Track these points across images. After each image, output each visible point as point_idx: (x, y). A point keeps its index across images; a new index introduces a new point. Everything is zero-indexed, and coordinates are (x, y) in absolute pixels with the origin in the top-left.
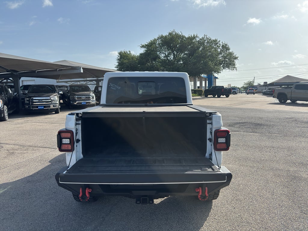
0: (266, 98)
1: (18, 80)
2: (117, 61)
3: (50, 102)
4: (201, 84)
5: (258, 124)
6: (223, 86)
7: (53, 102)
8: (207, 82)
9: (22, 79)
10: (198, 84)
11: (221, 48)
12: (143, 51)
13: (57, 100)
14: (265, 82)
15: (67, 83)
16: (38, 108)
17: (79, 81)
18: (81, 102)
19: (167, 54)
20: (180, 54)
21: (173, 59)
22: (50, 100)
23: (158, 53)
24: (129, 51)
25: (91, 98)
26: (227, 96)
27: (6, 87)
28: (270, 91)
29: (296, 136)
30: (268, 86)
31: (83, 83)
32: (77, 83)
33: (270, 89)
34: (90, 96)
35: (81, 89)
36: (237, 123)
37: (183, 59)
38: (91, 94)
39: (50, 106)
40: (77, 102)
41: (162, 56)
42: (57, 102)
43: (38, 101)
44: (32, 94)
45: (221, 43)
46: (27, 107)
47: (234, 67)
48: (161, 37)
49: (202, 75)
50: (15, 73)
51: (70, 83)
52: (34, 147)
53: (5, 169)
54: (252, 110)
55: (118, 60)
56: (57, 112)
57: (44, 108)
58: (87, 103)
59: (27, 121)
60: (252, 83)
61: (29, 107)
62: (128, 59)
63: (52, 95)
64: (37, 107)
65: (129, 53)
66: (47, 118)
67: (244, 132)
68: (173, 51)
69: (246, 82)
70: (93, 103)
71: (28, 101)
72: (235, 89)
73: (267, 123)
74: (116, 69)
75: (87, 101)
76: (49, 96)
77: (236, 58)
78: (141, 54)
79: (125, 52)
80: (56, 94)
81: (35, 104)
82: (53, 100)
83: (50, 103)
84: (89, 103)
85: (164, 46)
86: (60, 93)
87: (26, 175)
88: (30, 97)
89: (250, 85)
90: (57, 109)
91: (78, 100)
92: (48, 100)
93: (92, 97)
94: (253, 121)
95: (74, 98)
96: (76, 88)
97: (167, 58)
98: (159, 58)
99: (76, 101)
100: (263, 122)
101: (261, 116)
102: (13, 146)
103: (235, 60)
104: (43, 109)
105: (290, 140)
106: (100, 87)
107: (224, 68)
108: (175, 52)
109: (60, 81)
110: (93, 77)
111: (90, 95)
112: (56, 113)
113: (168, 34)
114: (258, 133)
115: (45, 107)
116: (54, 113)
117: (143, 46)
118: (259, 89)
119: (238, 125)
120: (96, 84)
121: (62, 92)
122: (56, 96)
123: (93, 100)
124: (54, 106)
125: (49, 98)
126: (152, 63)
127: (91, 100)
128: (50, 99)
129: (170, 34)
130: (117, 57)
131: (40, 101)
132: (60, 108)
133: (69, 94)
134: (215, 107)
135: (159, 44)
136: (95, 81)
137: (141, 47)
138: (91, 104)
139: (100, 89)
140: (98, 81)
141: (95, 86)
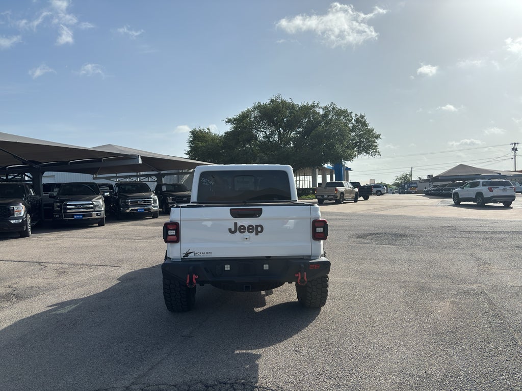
0: (427, 201)
1: (41, 176)
2: (188, 144)
3: (92, 208)
4: (324, 178)
5: (400, 235)
6: (359, 183)
7: (97, 209)
8: (334, 175)
9: (46, 174)
10: (319, 179)
11: (353, 122)
12: (229, 128)
13: (102, 206)
14: (429, 176)
15: (109, 179)
17: (129, 177)
18: (137, 208)
19: (268, 133)
20: (288, 132)
21: (278, 141)
22: (92, 206)
23: (254, 131)
24: (209, 129)
25: (153, 202)
26: (366, 198)
27: (27, 186)
28: (435, 189)
29: (446, 248)
30: (433, 182)
31: (135, 179)
32: (125, 180)
33: (436, 186)
34: (151, 200)
35: (134, 189)
36: (370, 234)
37: (294, 140)
38: (152, 196)
39: (91, 215)
40: (130, 209)
41: (261, 136)
42: (103, 209)
43: (74, 207)
45: (353, 115)
46: (57, 216)
47: (376, 152)
48: (259, 107)
49: (326, 166)
50: (35, 166)
51: (115, 180)
52: (90, 266)
53: (65, 287)
54: (397, 217)
55: (191, 142)
56: (101, 223)
57: (83, 218)
58: (146, 210)
59: (62, 236)
60: (408, 176)
61: (61, 216)
62: (206, 141)
63: (95, 198)
64: (73, 216)
65: (207, 131)
66: (89, 232)
67: (377, 244)
68: (278, 129)
69: (399, 175)
70: (155, 211)
71: (58, 207)
72: (380, 187)
73: (414, 233)
74: (187, 156)
75: (146, 208)
76: (90, 200)
77: (378, 137)
78: (226, 133)
79: (200, 130)
80: (100, 196)
81: (68, 211)
82: (97, 206)
83: (92, 210)
84: (150, 209)
85: (264, 120)
86: (106, 194)
87: (95, 292)
88: (62, 201)
89: (405, 180)
90: (102, 219)
91: (132, 206)
92: (88, 206)
93: (154, 200)
94: (394, 231)
95: (125, 202)
96: (127, 187)
97: (269, 139)
98: (256, 138)
99: (128, 207)
100: (407, 233)
101: (407, 225)
102: (60, 265)
103: (376, 140)
104: (81, 220)
105: (436, 252)
106: (165, 186)
107: (359, 153)
108: (281, 129)
109: (98, 176)
110: (152, 171)
111: (151, 198)
112: (99, 226)
113: (269, 102)
114: (396, 245)
115: (84, 216)
116: (97, 225)
117: (229, 121)
118: (421, 186)
119: (371, 237)
120: (157, 181)
121: (108, 193)
122: (101, 200)
123: (155, 205)
124: (97, 214)
125: (91, 202)
126: (245, 146)
127: (153, 205)
128: (92, 204)
129: (272, 101)
130: (189, 137)
131: (77, 207)
132: (105, 217)
133: (117, 197)
134: (343, 213)
135: (255, 117)
136: (155, 177)
137: (227, 122)
138: (152, 211)
139: (164, 189)
140: (160, 177)
141: (156, 184)
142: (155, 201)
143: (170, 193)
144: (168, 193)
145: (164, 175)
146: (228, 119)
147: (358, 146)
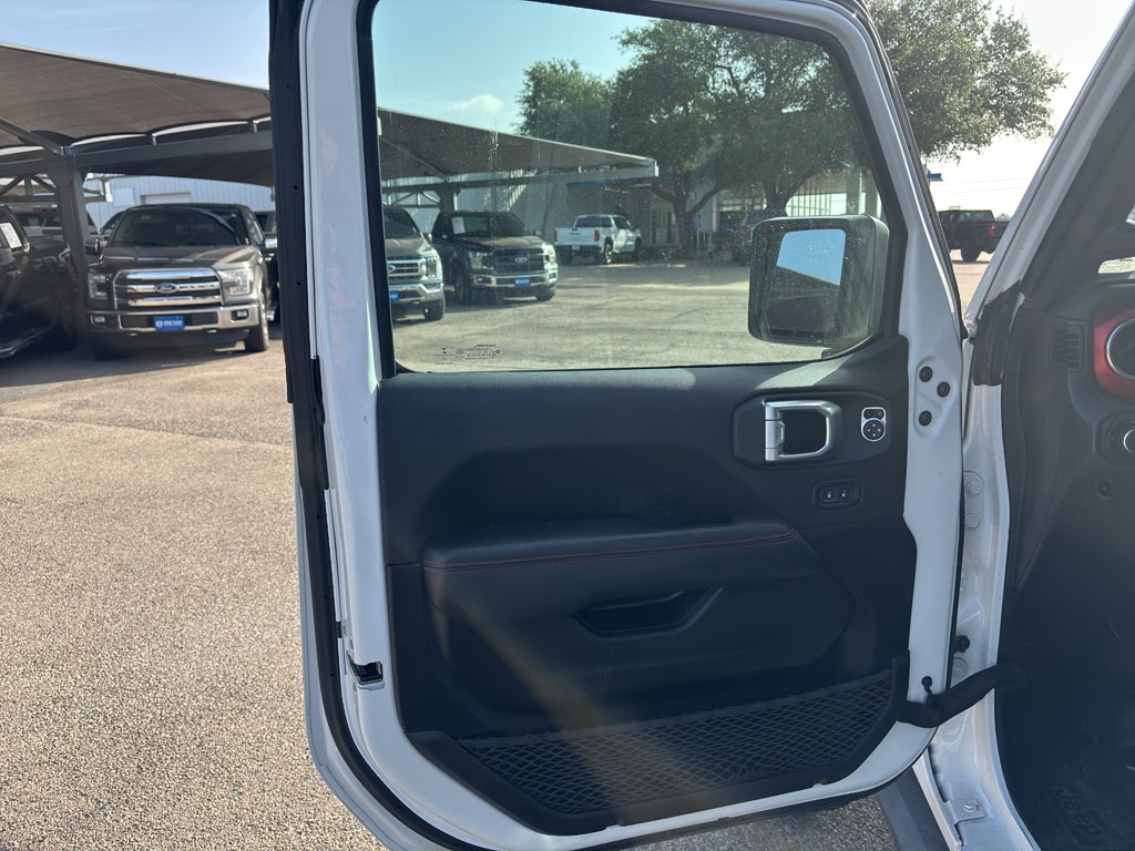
1: (76, 185)
2: (520, 107)
3: (217, 292)
6: (990, 212)
7: (232, 293)
11: (988, 33)
12: (630, 58)
13: (251, 284)
16: (153, 325)
19: (736, 71)
21: (765, 94)
22: (216, 284)
23: (701, 67)
25: (424, 267)
26: (971, 256)
34: (419, 262)
38: (421, 251)
39: (213, 318)
42: (255, 296)
43: (150, 288)
44: (126, 250)
45: (991, 13)
46: (98, 320)
47: (1044, 125)
50: (59, 150)
55: (527, 100)
56: (253, 343)
57: (188, 328)
58: (403, 294)
61: (111, 320)
62: (571, 97)
63: (223, 256)
64: (151, 322)
65: (570, 69)
70: (434, 298)
71: (101, 287)
75: (405, 288)
76: (208, 264)
78: (623, 74)
79: (553, 67)
80: (249, 250)
81: (141, 303)
82: (233, 284)
83: (217, 298)
84: (414, 294)
86: (269, 243)
88: (111, 268)
90: (251, 328)
93: (428, 265)
97: (738, 88)
98: (705, 87)
103: (1047, 91)
104: (180, 333)
106: (461, 219)
107: (996, 128)
108: (773, 62)
110: (426, 174)
111: (419, 257)
115: (188, 320)
116: (241, 347)
117: (632, 40)
120: (440, 205)
121: (275, 241)
122: (246, 264)
123: (433, 278)
124: (234, 315)
125: (211, 274)
127: (425, 278)
128: (214, 279)
130: (524, 87)
131: (164, 289)
132: (269, 322)
136: (433, 192)
137: (625, 43)
138: (423, 298)
139: (459, 227)
140: (446, 191)
141: (437, 211)
142: (431, 266)
143: (476, 240)
144: (470, 239)
145: (458, 187)
146: (629, 34)
147: (991, 107)
